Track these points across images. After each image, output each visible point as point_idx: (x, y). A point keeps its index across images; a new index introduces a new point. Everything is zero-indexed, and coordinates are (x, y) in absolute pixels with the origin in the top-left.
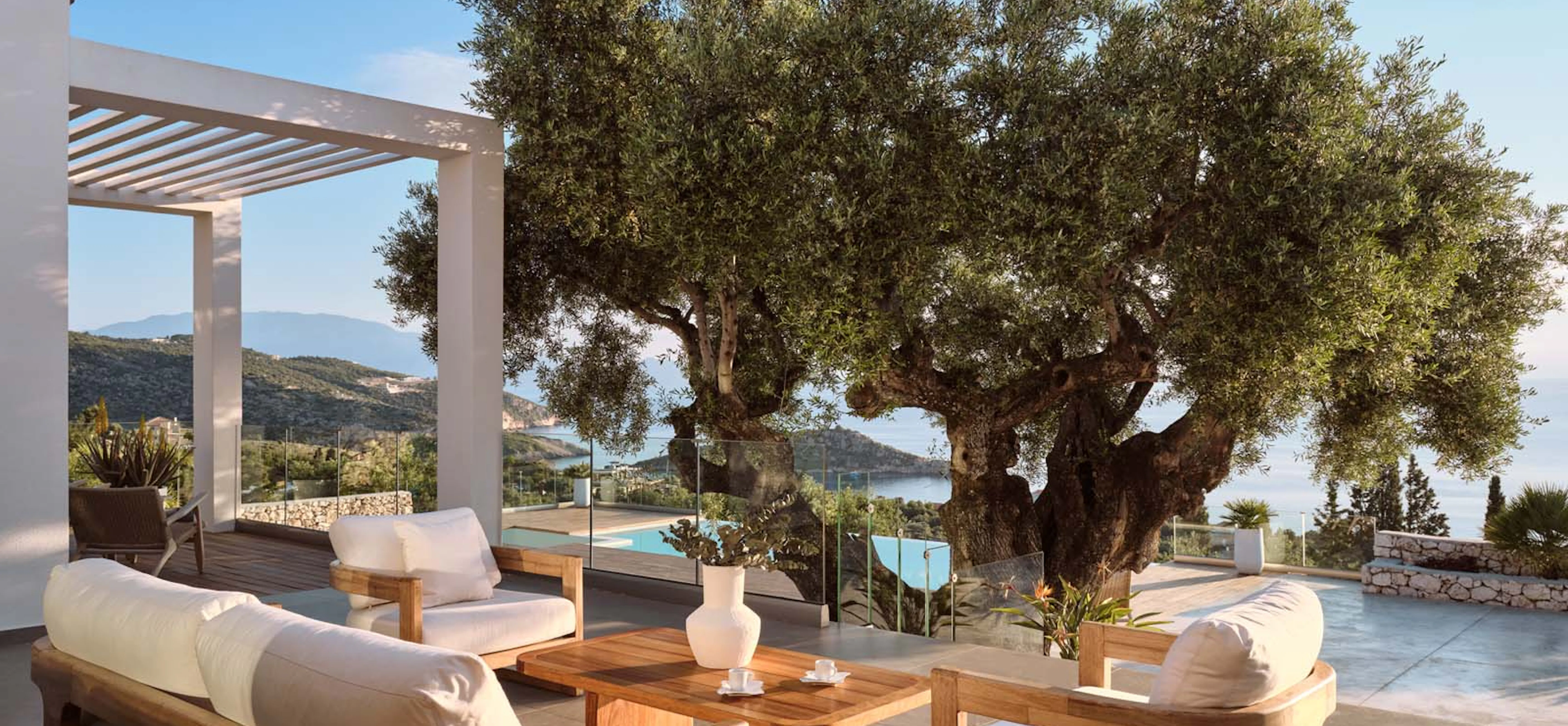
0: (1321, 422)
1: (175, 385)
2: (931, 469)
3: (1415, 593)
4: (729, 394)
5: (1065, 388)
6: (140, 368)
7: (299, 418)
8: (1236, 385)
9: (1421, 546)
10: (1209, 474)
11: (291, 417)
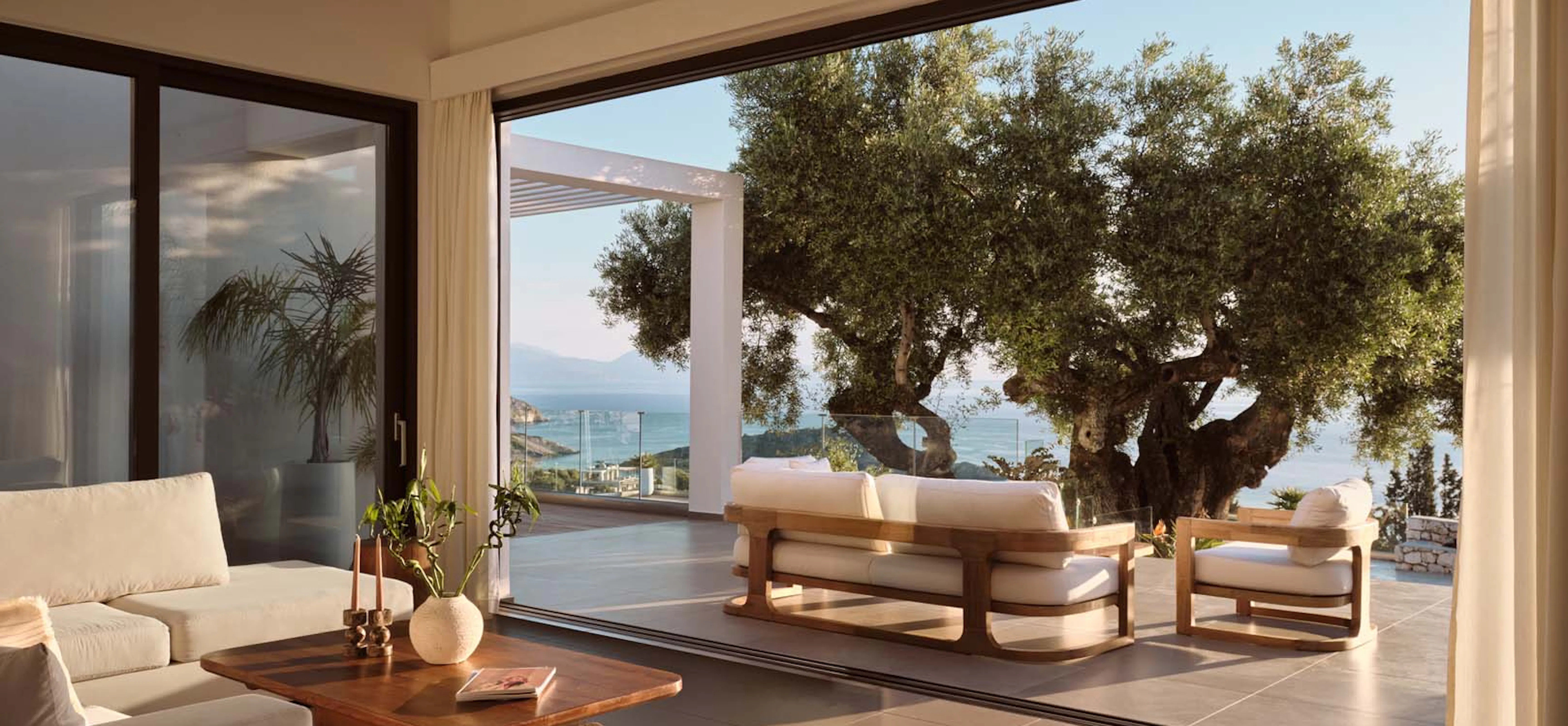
0: (1363, 413)
3: (1442, 570)
4: (904, 385)
5: (1170, 382)
8: (1297, 381)
9: (1449, 529)
10: (1271, 453)
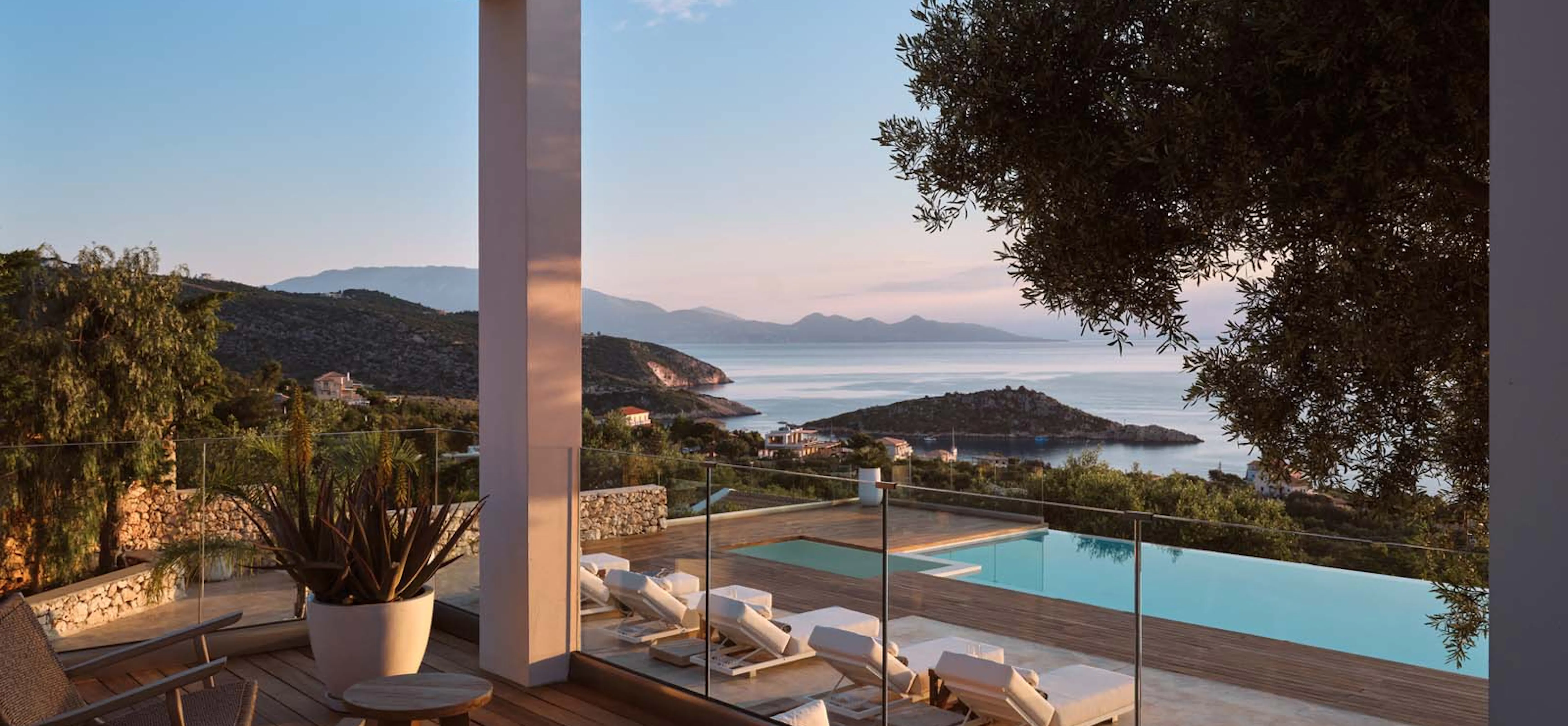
1: (347, 340)
2: (1125, 435)
6: (314, 323)
7: (466, 373)
11: (457, 373)
